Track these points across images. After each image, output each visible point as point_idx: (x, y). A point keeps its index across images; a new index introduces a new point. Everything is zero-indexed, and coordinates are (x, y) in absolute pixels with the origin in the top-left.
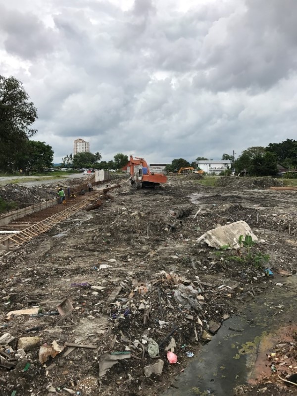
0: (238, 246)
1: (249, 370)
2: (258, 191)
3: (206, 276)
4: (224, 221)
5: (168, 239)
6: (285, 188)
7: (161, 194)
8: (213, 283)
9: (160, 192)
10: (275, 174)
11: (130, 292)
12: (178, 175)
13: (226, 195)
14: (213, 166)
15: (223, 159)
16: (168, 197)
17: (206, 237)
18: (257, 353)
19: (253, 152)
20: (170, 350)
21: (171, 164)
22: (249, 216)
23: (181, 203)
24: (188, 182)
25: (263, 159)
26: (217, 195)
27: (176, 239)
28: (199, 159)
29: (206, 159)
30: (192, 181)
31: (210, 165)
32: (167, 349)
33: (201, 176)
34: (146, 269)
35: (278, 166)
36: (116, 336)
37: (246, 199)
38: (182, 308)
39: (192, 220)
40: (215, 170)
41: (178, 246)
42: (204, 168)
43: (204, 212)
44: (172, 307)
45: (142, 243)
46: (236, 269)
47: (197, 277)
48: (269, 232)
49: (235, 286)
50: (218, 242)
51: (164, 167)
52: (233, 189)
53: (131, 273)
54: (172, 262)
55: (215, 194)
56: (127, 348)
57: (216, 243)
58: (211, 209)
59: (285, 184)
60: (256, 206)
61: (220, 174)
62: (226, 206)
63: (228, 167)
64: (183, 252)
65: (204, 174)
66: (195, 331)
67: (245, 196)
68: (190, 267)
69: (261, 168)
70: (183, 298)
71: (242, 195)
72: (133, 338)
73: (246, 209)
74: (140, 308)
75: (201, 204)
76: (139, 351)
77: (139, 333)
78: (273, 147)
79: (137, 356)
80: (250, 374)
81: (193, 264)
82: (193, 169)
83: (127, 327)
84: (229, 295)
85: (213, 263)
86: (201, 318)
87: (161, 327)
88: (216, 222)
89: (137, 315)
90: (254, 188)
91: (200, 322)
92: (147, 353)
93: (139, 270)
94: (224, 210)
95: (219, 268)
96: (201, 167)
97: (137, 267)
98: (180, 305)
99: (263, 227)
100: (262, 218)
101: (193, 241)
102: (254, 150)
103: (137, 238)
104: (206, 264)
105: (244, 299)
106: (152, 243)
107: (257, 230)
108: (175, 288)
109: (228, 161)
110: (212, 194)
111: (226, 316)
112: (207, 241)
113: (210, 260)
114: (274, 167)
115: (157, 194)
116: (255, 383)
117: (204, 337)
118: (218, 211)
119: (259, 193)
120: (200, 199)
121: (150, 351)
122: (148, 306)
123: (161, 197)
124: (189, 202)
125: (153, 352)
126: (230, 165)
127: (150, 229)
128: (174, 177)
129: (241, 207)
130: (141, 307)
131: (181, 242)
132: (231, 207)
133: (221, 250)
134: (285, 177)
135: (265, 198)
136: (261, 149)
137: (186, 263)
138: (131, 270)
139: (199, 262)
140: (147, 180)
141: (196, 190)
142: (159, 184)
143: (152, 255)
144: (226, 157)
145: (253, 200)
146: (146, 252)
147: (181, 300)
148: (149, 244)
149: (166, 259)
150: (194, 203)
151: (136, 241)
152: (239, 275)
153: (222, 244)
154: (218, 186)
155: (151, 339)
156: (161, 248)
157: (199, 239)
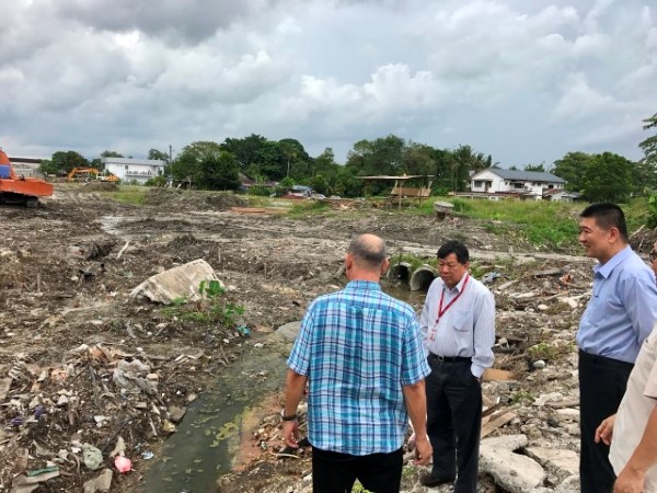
0: (197, 298)
1: (233, 455)
2: (214, 215)
3: (152, 346)
4: (169, 262)
5: (80, 295)
6: (252, 210)
7: (42, 217)
8: (166, 354)
9: (41, 212)
10: (236, 188)
11: (30, 385)
12: (67, 181)
13: (165, 219)
14: (132, 169)
15: (150, 158)
16: (60, 222)
17: (147, 288)
18: (240, 434)
19: (201, 150)
20: (118, 454)
21: (50, 159)
22: (207, 252)
23: (86, 234)
24: (91, 195)
25: (218, 164)
26: (148, 220)
27: (93, 294)
28: (107, 155)
29: (120, 156)
30: (98, 194)
31: (127, 167)
32: (113, 454)
33: (113, 186)
34: (49, 345)
35: (240, 175)
36: (27, 451)
37: (199, 226)
38: (127, 395)
39: (113, 261)
40: (136, 175)
41: (98, 305)
42: (117, 170)
43: (133, 248)
44: (112, 395)
45: (29, 305)
46: (197, 331)
47: (140, 349)
48: (236, 275)
49: (200, 355)
50: (167, 293)
51: (37, 166)
52: (174, 209)
53: (21, 355)
54: (93, 330)
55: (145, 218)
56: (50, 464)
57: (163, 295)
58: (142, 242)
59: (252, 204)
60: (215, 237)
61: (147, 184)
62: (168, 237)
63: (160, 172)
64: (110, 314)
65: (118, 181)
66: (151, 424)
67: (195, 221)
68: (126, 335)
69: (214, 176)
70: (127, 379)
71: (189, 220)
72: (56, 449)
73: (200, 242)
74: (60, 403)
75: (123, 235)
76: (70, 465)
77: (65, 439)
78: (231, 145)
79: (69, 472)
80: (234, 460)
81: (129, 330)
82: (96, 171)
83: (44, 434)
84: (193, 368)
85: (162, 325)
86: (158, 405)
87: (99, 425)
88: (157, 263)
89: (56, 414)
90: (206, 208)
91: (156, 410)
92: (83, 465)
93: (35, 349)
94: (165, 243)
95: (171, 332)
96: (111, 168)
97: (29, 344)
98: (123, 391)
99: (228, 268)
100: (226, 255)
101: (125, 294)
102: (201, 146)
103: (19, 296)
104: (150, 327)
105: (213, 371)
106: (49, 303)
107: (220, 274)
108: (113, 367)
109: (159, 162)
110: (139, 219)
111: (192, 397)
112: (148, 293)
113: (157, 321)
114: (234, 177)
115: (36, 216)
116: (243, 468)
117: (165, 428)
118: (155, 246)
119: (216, 216)
120: (120, 226)
121: (87, 462)
122: (74, 398)
123: (44, 222)
124: (102, 231)
125: (93, 462)
126: (162, 169)
127: (43, 279)
128: (61, 184)
129: (193, 239)
130: (62, 400)
131: (103, 298)
132: (177, 239)
133: (172, 305)
134: (250, 194)
135: (226, 225)
136: (212, 145)
137: (118, 330)
138: (19, 350)
139: (139, 326)
140: (10, 190)
141: (108, 209)
142: (35, 198)
143: (52, 323)
144: (155, 155)
145: (208, 228)
146: (39, 320)
147: (124, 382)
148: (43, 306)
149: (81, 327)
150: (111, 232)
151: (17, 302)
152: (202, 338)
153: (173, 296)
154: (147, 203)
155: (86, 445)
156: (67, 310)
157: (135, 291)
